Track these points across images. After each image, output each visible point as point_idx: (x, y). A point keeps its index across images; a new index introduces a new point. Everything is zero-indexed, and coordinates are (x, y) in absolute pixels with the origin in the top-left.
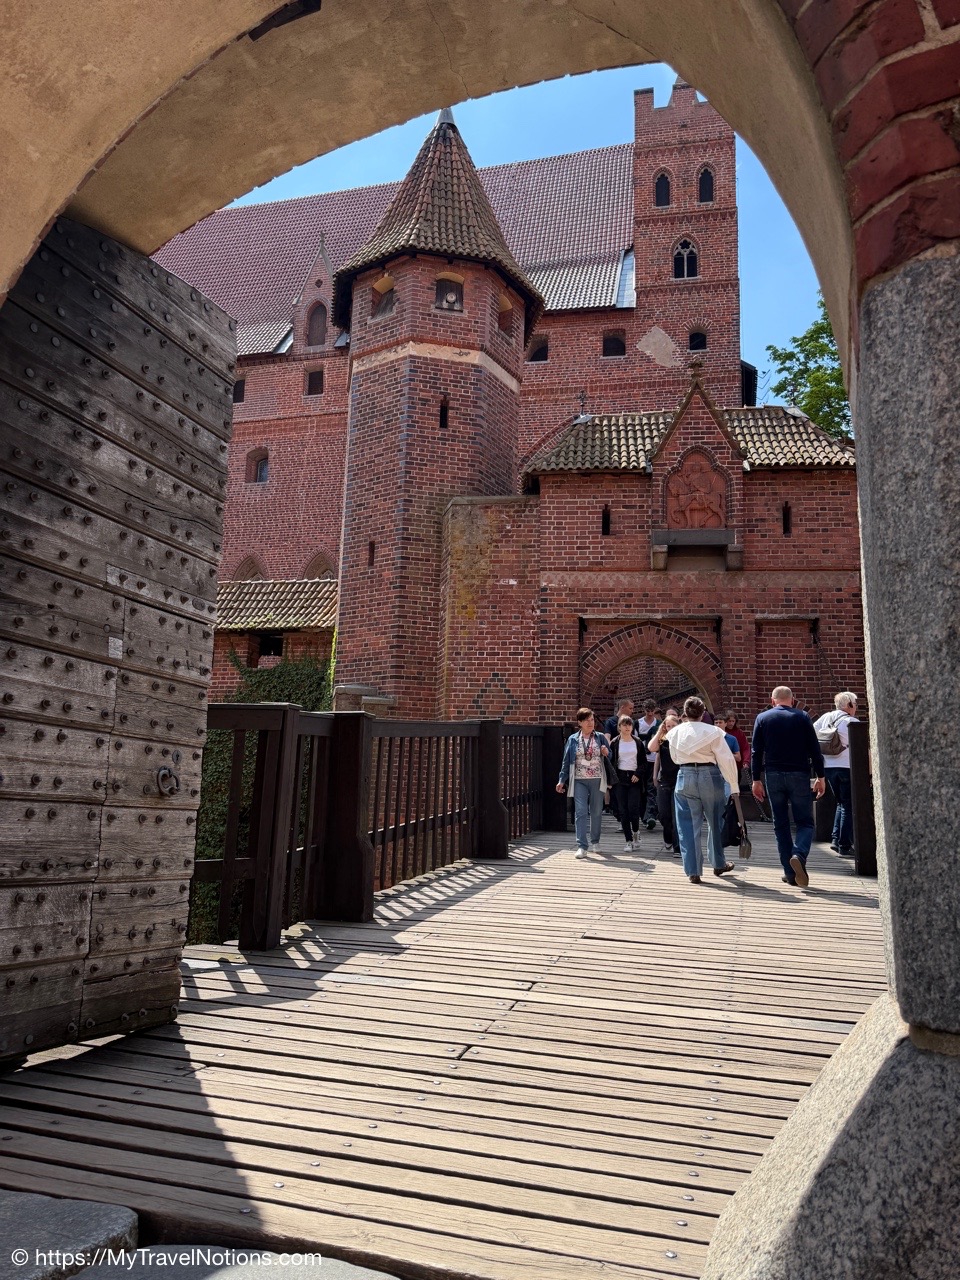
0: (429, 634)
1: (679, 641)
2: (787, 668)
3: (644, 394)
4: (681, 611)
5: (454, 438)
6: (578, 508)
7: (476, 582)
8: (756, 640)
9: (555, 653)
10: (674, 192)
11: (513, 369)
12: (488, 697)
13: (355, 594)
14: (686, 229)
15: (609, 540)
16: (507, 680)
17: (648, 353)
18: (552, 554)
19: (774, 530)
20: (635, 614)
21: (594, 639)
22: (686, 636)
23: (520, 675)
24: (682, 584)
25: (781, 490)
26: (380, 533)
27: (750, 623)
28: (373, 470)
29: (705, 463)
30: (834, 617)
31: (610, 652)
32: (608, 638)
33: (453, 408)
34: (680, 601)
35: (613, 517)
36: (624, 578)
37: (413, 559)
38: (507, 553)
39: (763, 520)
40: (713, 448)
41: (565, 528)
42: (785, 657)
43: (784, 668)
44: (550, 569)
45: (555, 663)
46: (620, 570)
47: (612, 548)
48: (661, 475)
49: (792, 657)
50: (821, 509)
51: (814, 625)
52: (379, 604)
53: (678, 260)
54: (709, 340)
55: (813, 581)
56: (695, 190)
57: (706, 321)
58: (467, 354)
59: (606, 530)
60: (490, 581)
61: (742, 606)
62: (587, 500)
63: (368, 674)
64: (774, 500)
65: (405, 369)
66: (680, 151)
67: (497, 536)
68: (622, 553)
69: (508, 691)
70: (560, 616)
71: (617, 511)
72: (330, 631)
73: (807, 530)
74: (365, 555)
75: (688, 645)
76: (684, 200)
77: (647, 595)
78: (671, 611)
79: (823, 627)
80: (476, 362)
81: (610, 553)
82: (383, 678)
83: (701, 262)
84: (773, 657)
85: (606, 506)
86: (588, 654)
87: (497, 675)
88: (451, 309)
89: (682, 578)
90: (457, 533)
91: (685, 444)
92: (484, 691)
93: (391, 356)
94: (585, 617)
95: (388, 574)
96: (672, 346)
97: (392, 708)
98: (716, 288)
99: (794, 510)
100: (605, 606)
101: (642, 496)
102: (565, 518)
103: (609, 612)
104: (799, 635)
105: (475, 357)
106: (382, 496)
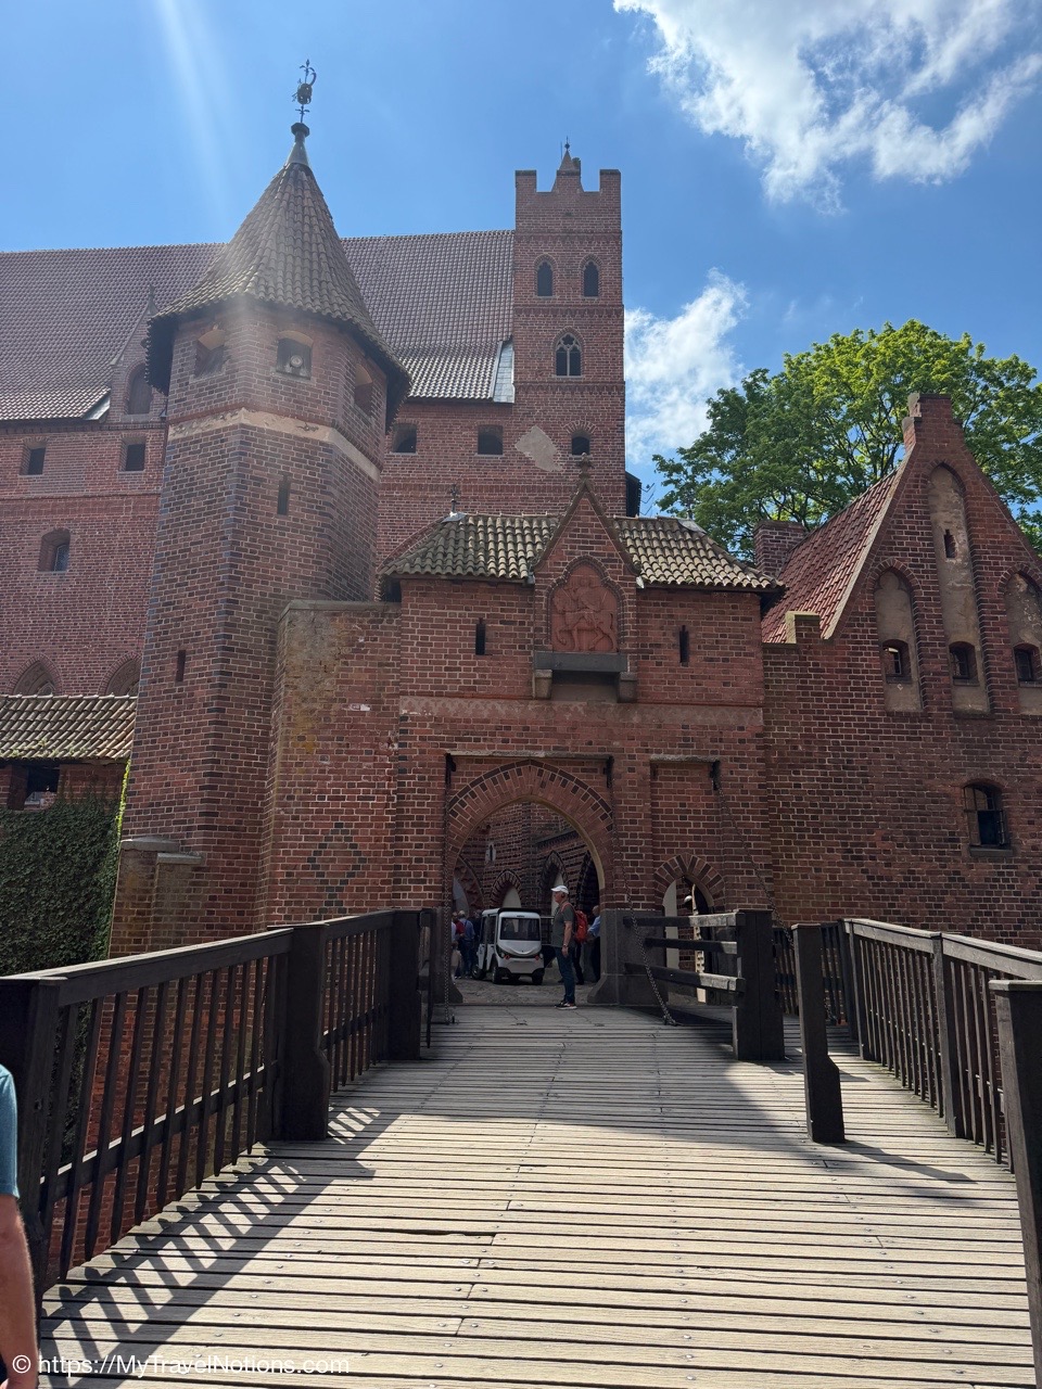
0: (253, 771)
1: (564, 784)
2: (685, 818)
3: (522, 499)
4: (567, 749)
5: (295, 528)
6: (448, 621)
7: (318, 706)
8: (652, 785)
9: (415, 798)
10: (557, 282)
11: (372, 453)
12: (328, 853)
13: (156, 717)
14: (569, 323)
15: (485, 661)
16: (354, 832)
17: (527, 454)
18: (415, 675)
19: (670, 658)
20: (512, 752)
21: (464, 780)
22: (572, 778)
23: (371, 825)
24: (568, 716)
25: (678, 612)
26: (193, 640)
27: (645, 764)
28: (188, 561)
29: (594, 577)
30: (736, 760)
31: (482, 797)
32: (480, 780)
33: (294, 492)
34: (567, 736)
35: (488, 634)
36: (501, 708)
37: (236, 675)
38: (358, 672)
39: (659, 646)
40: (603, 561)
41: (431, 645)
42: (683, 805)
43: (682, 818)
44: (412, 694)
45: (415, 811)
46: (496, 697)
47: (487, 670)
48: (544, 588)
49: (690, 805)
50: (721, 636)
51: (714, 768)
52: (188, 732)
53: (561, 356)
54: (593, 445)
55: (713, 717)
56: (579, 282)
57: (589, 425)
58: (314, 429)
59: (480, 650)
60: (336, 706)
61: (636, 745)
62: (458, 612)
63: (168, 823)
64: (670, 623)
65: (234, 439)
66: (563, 240)
67: (346, 651)
68: (499, 677)
69: (354, 846)
70: (422, 752)
71: (494, 627)
72: (122, 762)
73: (706, 659)
74: (171, 668)
75: (575, 790)
77: (527, 729)
78: (555, 748)
79: (724, 771)
80: (325, 440)
81: (485, 676)
82: (189, 828)
83: (585, 360)
84: (670, 805)
85: (481, 620)
86: (456, 799)
87: (341, 825)
88: (295, 374)
89: (568, 710)
90: (295, 644)
91: (571, 553)
92: (322, 846)
93: (218, 424)
94: (453, 753)
95: (203, 693)
96: (553, 449)
97: (197, 869)
98: (600, 389)
99: (692, 636)
100: (477, 740)
101: (523, 611)
102: (432, 633)
103: (482, 747)
104: (698, 779)
105: (325, 434)
106: (198, 593)
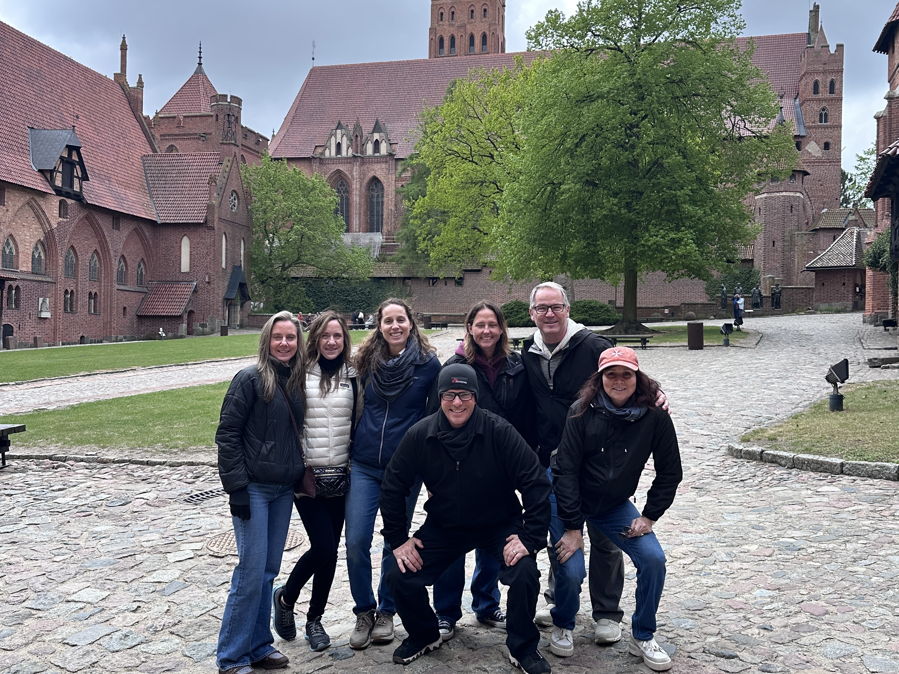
0: (789, 263)
3: (808, 166)
5: (794, 215)
6: (828, 236)
7: (803, 252)
10: (821, 89)
14: (824, 104)
17: (809, 150)
26: (776, 239)
28: (773, 223)
33: (793, 208)
38: (810, 245)
41: (825, 240)
44: (822, 250)
52: (777, 256)
53: (821, 115)
54: (831, 147)
56: (828, 89)
57: (830, 140)
60: (807, 252)
66: (823, 73)
67: (808, 241)
74: (772, 244)
76: (824, 93)
80: (798, 195)
82: (779, 274)
83: (829, 117)
88: (793, 183)
90: (799, 241)
95: (779, 249)
96: (818, 148)
98: (834, 128)
106: (776, 230)
